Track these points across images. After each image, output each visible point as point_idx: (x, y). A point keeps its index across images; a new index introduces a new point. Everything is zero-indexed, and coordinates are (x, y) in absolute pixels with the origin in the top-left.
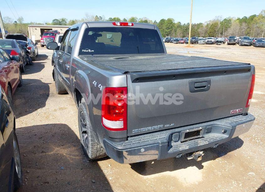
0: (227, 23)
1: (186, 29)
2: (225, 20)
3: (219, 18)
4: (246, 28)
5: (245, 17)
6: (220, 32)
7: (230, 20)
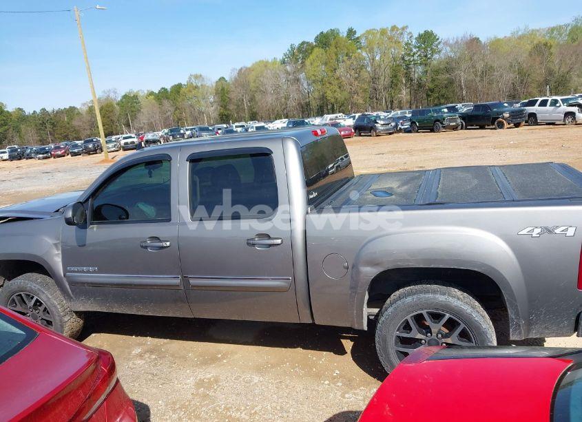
0: (131, 102)
1: (41, 122)
2: (125, 97)
3: (112, 95)
4: (172, 109)
5: (163, 88)
6: (123, 121)
7: (136, 97)
